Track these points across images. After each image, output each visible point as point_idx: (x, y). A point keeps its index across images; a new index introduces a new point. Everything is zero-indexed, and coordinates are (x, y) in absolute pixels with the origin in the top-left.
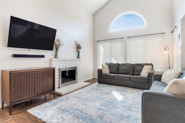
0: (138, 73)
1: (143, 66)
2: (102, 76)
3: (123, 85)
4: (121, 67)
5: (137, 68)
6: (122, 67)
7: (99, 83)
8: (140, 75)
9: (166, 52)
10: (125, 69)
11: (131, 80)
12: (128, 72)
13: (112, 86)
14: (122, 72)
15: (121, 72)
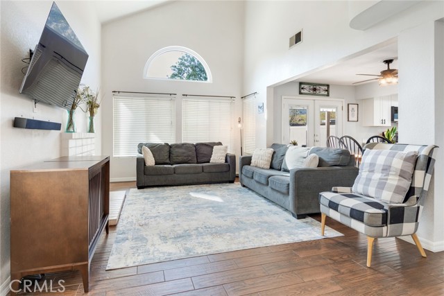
0: (205, 159)
1: (213, 147)
2: (147, 173)
3: (191, 181)
4: (175, 151)
5: (204, 150)
6: (177, 150)
7: (139, 188)
8: (209, 162)
9: (240, 125)
10: (184, 153)
11: (205, 171)
12: (190, 158)
13: (174, 187)
14: (180, 159)
15: (178, 160)
